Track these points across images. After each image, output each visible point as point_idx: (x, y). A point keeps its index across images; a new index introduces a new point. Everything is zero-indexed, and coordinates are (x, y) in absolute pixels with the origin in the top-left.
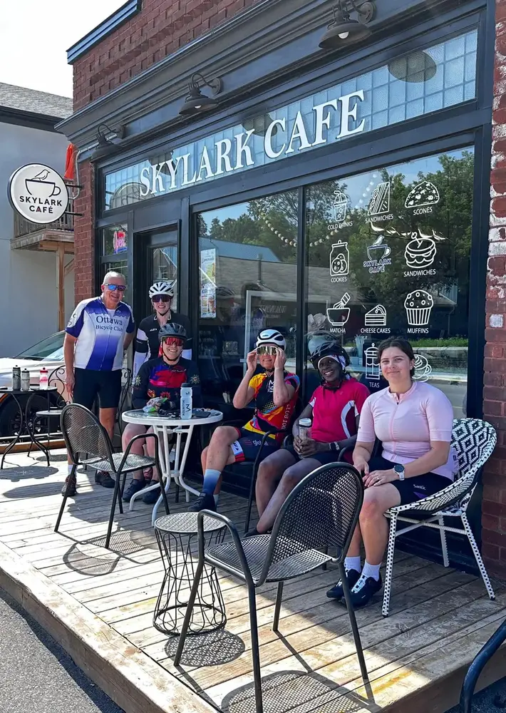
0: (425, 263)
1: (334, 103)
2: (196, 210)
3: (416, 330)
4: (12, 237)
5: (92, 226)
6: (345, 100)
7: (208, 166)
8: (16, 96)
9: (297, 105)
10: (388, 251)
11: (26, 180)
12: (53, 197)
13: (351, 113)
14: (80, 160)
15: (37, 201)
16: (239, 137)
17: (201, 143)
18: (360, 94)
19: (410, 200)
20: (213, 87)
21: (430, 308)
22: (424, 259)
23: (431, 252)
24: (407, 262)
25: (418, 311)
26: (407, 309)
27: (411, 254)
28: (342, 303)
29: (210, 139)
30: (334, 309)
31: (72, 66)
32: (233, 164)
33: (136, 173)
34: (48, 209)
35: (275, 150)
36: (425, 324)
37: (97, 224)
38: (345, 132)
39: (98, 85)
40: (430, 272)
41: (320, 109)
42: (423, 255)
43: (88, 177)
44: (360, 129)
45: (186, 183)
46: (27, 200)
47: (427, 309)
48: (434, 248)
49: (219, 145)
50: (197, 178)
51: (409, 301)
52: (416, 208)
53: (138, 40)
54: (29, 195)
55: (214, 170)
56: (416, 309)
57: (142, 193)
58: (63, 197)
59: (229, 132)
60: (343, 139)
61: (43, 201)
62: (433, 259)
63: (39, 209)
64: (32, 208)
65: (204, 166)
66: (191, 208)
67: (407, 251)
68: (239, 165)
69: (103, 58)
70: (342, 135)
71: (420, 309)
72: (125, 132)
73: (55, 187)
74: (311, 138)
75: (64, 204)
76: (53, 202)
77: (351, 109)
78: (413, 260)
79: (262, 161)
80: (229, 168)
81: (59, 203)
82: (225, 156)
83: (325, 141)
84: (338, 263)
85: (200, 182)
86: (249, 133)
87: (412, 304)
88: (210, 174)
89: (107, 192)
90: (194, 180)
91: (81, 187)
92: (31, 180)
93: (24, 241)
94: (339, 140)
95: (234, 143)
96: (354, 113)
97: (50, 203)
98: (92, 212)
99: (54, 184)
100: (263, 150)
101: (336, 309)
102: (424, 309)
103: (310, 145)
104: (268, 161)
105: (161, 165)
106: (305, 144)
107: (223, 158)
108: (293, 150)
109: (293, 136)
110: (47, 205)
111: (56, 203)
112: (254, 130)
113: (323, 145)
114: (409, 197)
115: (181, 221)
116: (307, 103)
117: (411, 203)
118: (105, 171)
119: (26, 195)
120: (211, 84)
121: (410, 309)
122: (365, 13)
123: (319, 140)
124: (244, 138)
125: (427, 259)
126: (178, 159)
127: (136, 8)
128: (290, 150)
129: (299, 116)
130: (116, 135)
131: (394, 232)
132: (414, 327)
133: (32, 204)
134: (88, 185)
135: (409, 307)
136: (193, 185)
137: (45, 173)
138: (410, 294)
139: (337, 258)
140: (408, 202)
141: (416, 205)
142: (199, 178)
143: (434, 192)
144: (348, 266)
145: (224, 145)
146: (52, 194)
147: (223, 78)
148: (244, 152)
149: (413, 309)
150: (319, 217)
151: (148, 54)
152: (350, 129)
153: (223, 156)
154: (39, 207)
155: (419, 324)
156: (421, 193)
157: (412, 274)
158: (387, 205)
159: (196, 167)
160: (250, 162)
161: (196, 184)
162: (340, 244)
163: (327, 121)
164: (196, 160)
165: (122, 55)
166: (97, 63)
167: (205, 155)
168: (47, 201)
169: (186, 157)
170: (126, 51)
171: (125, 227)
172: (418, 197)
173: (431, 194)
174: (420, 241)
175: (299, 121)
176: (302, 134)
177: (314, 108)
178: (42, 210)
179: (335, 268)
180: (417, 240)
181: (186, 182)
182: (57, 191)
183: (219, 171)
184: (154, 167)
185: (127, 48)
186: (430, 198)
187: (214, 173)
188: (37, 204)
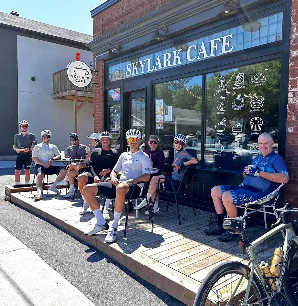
0: (259, 106)
1: (219, 39)
2: (154, 82)
3: (255, 133)
4: (53, 94)
5: (103, 88)
6: (224, 38)
7: (159, 64)
9: (202, 39)
11: (74, 68)
12: (85, 76)
13: (227, 44)
14: (97, 60)
15: (79, 77)
16: (175, 52)
17: (156, 54)
18: (231, 36)
19: (253, 80)
21: (261, 124)
22: (259, 105)
23: (262, 101)
24: (252, 105)
25: (256, 126)
26: (251, 125)
27: (253, 102)
28: (222, 123)
29: (160, 53)
30: (218, 125)
31: (93, 18)
32: (172, 63)
33: (124, 66)
34: (83, 81)
35: (191, 58)
36: (259, 131)
37: (105, 88)
38: (224, 52)
39: (106, 28)
40: (261, 110)
41: (212, 42)
42: (258, 103)
43: (101, 67)
44: (231, 50)
46: (75, 76)
47: (260, 125)
48: (263, 100)
49: (165, 55)
50: (154, 69)
51: (252, 121)
52: (255, 84)
53: (126, 8)
54: (75, 75)
56: (255, 125)
57: (127, 75)
58: (90, 76)
59: (170, 50)
61: (81, 77)
62: (263, 104)
63: (79, 81)
64: (77, 80)
66: (151, 82)
67: (251, 101)
68: (174, 64)
69: (109, 16)
70: (222, 53)
71: (257, 125)
72: (120, 48)
73: (86, 71)
74: (209, 54)
75: (90, 79)
76: (86, 78)
77: (227, 42)
78: (254, 105)
79: (185, 63)
80: (170, 65)
81: (88, 78)
82: (168, 60)
83: (215, 55)
84: (221, 106)
85: (156, 71)
86: (179, 50)
87: (253, 123)
88: (161, 67)
89: (109, 74)
90: (153, 70)
91: (97, 72)
92: (76, 68)
93: (59, 95)
94: (221, 55)
95: (172, 54)
96: (228, 44)
97: (84, 78)
98: (103, 82)
99: (86, 70)
100: (186, 58)
101: (219, 125)
102: (258, 125)
103: (208, 57)
104: (188, 63)
105: (137, 63)
106: (206, 56)
107: (167, 61)
109: (200, 53)
110: (83, 79)
111: (87, 78)
112: (181, 49)
113: (214, 57)
114: (252, 79)
115: (147, 87)
116: (207, 38)
117: (254, 81)
118: (108, 65)
119: (74, 74)
120: (163, 29)
121: (253, 125)
123: (212, 55)
124: (177, 53)
125: (260, 104)
126: (145, 61)
128: (199, 58)
129: (203, 44)
130: (116, 49)
132: (254, 132)
133: (77, 78)
134: (101, 71)
135: (252, 124)
136: (152, 72)
137: (82, 65)
138: (253, 119)
139: (220, 104)
140: (252, 81)
141: (256, 82)
142: (155, 69)
143: (263, 77)
144: (225, 107)
145: (167, 56)
146: (85, 74)
147: (168, 27)
148: (177, 59)
149: (254, 125)
151: (131, 15)
152: (226, 50)
153: (167, 60)
155: (257, 131)
156: (258, 77)
157: (254, 111)
158: (243, 82)
160: (180, 63)
161: (154, 72)
162: (221, 98)
163: (216, 47)
164: (154, 63)
165: (118, 15)
166: (105, 17)
167: (158, 59)
168: (83, 78)
169: (149, 60)
170: (120, 13)
171: (119, 89)
172: (257, 79)
173: (262, 78)
174: (257, 97)
175: (203, 46)
176: (204, 52)
177: (210, 41)
178: (81, 81)
179: (219, 108)
180: (256, 97)
181: (149, 70)
182: (87, 73)
183: (165, 66)
184: (133, 64)
185: (121, 11)
186: (262, 79)
187: (162, 67)
188: (79, 79)
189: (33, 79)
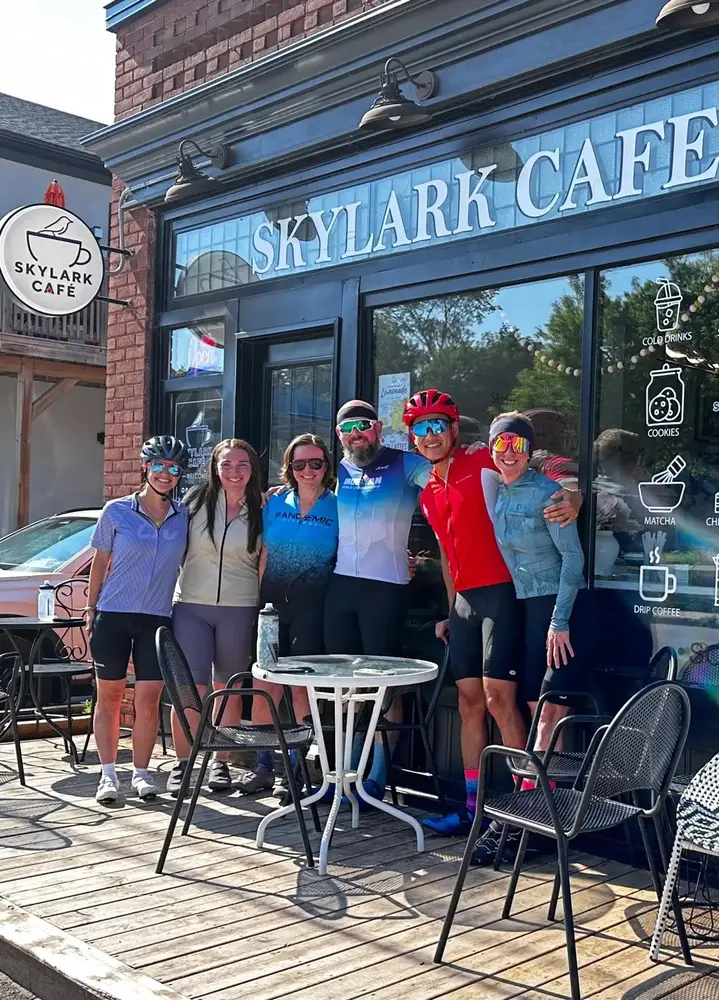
1: (659, 127)
2: (371, 301)
5: (147, 324)
6: (681, 123)
7: (398, 224)
9: (583, 127)
11: (29, 233)
12: (76, 268)
13: (692, 147)
14: (125, 205)
15: (48, 272)
16: (465, 178)
17: (384, 185)
18: (710, 114)
20: (419, 86)
28: (670, 474)
29: (402, 181)
30: (653, 483)
31: (114, 35)
32: (451, 223)
33: (244, 232)
34: (66, 290)
35: (538, 204)
37: (157, 320)
38: (680, 179)
39: (170, 72)
41: (630, 137)
43: (142, 235)
44: (709, 175)
45: (350, 254)
46: (29, 269)
49: (423, 189)
50: (375, 244)
54: (32, 262)
55: (411, 232)
57: (255, 268)
58: (95, 269)
59: (444, 167)
60: (674, 190)
61: (58, 273)
63: (49, 288)
64: (37, 286)
65: (390, 226)
66: (362, 297)
68: (463, 227)
69: (183, 25)
70: (672, 183)
72: (229, 158)
73: (81, 249)
74: (612, 185)
75: (97, 280)
76: (76, 276)
77: (691, 139)
79: (510, 222)
80: (441, 230)
81: (86, 279)
82: (434, 209)
83: (639, 192)
84: (663, 404)
85: (379, 254)
86: (486, 172)
88: (402, 239)
89: (177, 266)
90: (368, 249)
91: (128, 253)
92: (38, 234)
94: (668, 191)
95: (453, 187)
96: (697, 146)
97: (71, 277)
98: (148, 299)
99: (80, 243)
100: (513, 201)
101: (656, 483)
103: (610, 198)
104: (523, 222)
105: (300, 219)
106: (600, 195)
107: (431, 215)
108: (574, 206)
109: (576, 181)
110: (65, 282)
111: (82, 279)
112: (495, 166)
113: (636, 198)
115: (340, 321)
116: (605, 125)
118: (176, 226)
119: (27, 259)
120: (416, 80)
123: (628, 190)
124: (474, 180)
126: (336, 211)
128: (569, 204)
129: (588, 146)
130: (210, 162)
133: (38, 276)
136: (366, 257)
137: (64, 222)
139: (660, 395)
142: (380, 246)
144: (681, 408)
145: (432, 190)
146: (76, 263)
147: (438, 72)
148: (474, 205)
152: (689, 174)
153: (430, 210)
154: (49, 285)
159: (373, 228)
160: (485, 221)
161: (371, 256)
162: (667, 370)
163: (645, 158)
164: (372, 215)
165: (225, 21)
166: (169, 32)
167: (393, 205)
168: (65, 275)
169: (352, 209)
170: (233, 15)
175: (588, 156)
176: (594, 178)
177: (618, 135)
178: (55, 289)
179: (657, 412)
181: (351, 251)
182: (84, 257)
183: (422, 235)
184: (284, 223)
185: (236, 8)
187: (410, 237)
188: (47, 279)
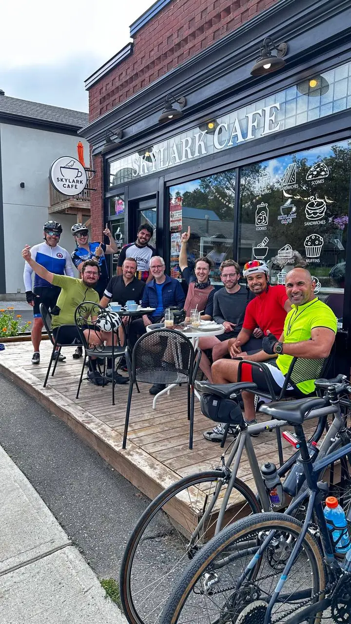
0: (319, 216)
1: (260, 112)
2: (168, 184)
3: (311, 260)
4: (49, 205)
5: (102, 197)
6: (267, 109)
7: (176, 155)
8: (50, 112)
9: (235, 113)
10: (294, 209)
11: (61, 167)
12: (77, 178)
13: (271, 118)
14: (93, 154)
15: (68, 181)
16: (197, 136)
17: (172, 141)
18: (277, 105)
19: (310, 175)
20: (180, 103)
21: (321, 246)
22: (318, 214)
23: (322, 209)
24: (307, 216)
25: (313, 248)
26: (306, 247)
27: (309, 211)
28: (263, 244)
29: (178, 138)
31: (88, 92)
34: (74, 186)
35: (220, 144)
36: (318, 256)
37: (105, 195)
38: (267, 131)
39: (105, 104)
40: (321, 222)
41: (250, 116)
42: (317, 211)
43: (99, 164)
44: (277, 128)
46: (62, 180)
47: (319, 246)
48: (325, 206)
49: (184, 141)
50: (169, 163)
51: (307, 242)
52: (313, 180)
53: (131, 73)
54: (62, 177)
55: (180, 158)
56: (312, 247)
57: (133, 174)
58: (84, 179)
59: (190, 133)
60: (265, 135)
61: (71, 181)
62: (324, 214)
64: (65, 186)
65: (174, 156)
66: (165, 183)
67: (307, 209)
68: (197, 154)
69: (108, 86)
70: (265, 133)
71: (315, 247)
72: (123, 135)
73: (78, 171)
74: (244, 135)
75: (84, 182)
76: (77, 181)
77: (271, 115)
78: (311, 214)
79: (212, 151)
80: (190, 156)
81: (81, 182)
82: (187, 148)
83: (253, 137)
84: (261, 218)
85: (171, 166)
86: (204, 133)
87: (309, 243)
88: (178, 160)
89: (111, 175)
90: (167, 165)
91: (95, 172)
92: (64, 167)
93: (57, 208)
94: (263, 136)
95: (193, 139)
96: (273, 118)
97: (76, 182)
98: (102, 187)
99: (78, 169)
100: (213, 144)
101: (259, 248)
102: (317, 247)
103: (244, 140)
104: (216, 151)
105: (146, 155)
106: (241, 139)
107: (186, 150)
108: (232, 144)
109: (233, 134)
110: (74, 184)
111: (79, 182)
112: (206, 131)
113: (252, 140)
114: (309, 173)
115: (158, 192)
116: (242, 112)
117: (310, 177)
118: (109, 160)
120: (179, 101)
121: (308, 247)
122: (281, 51)
123: (250, 137)
124: (200, 136)
125: (320, 213)
126: (157, 151)
127: (129, 52)
128: (230, 143)
129: (237, 120)
130: (117, 136)
131: (299, 197)
132: (310, 258)
133: (65, 183)
134: (99, 170)
135: (307, 245)
136: (166, 168)
137: (72, 162)
138: (309, 237)
139: (260, 214)
140: (308, 176)
141: (314, 178)
142: (171, 163)
143: (325, 169)
144: (267, 219)
145: (187, 141)
146: (77, 176)
147: (187, 97)
148: (200, 146)
149: (310, 247)
150: (248, 189)
151: (137, 82)
152: (270, 129)
154: (69, 185)
155: (314, 256)
156: (317, 170)
157: (310, 224)
158: (294, 179)
159: (169, 156)
160: (204, 152)
161: (168, 167)
162: (263, 205)
163: (256, 124)
164: (168, 152)
165: (121, 83)
166: (104, 89)
167: (175, 148)
168: (74, 181)
169: (162, 150)
170: (123, 81)
171: (123, 197)
172: (315, 173)
173: (324, 171)
174: (316, 202)
175: (237, 124)
176: (239, 133)
177: (246, 116)
178: (71, 186)
179: (259, 221)
180: (314, 201)
181: (162, 166)
182: (80, 174)
183: (184, 159)
184: (141, 157)
185: (124, 78)
186: (323, 173)
187: (180, 160)
188: (67, 183)
189: (22, 185)
